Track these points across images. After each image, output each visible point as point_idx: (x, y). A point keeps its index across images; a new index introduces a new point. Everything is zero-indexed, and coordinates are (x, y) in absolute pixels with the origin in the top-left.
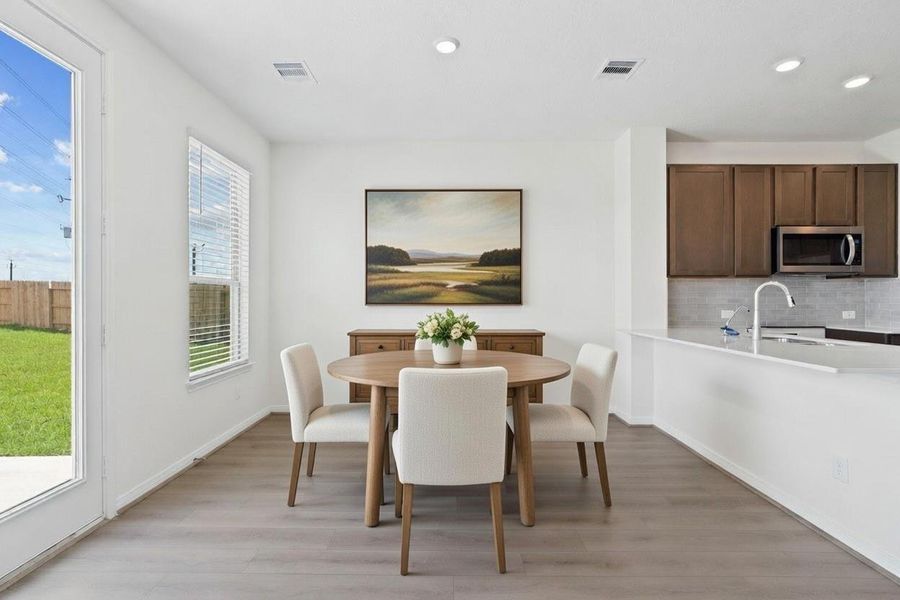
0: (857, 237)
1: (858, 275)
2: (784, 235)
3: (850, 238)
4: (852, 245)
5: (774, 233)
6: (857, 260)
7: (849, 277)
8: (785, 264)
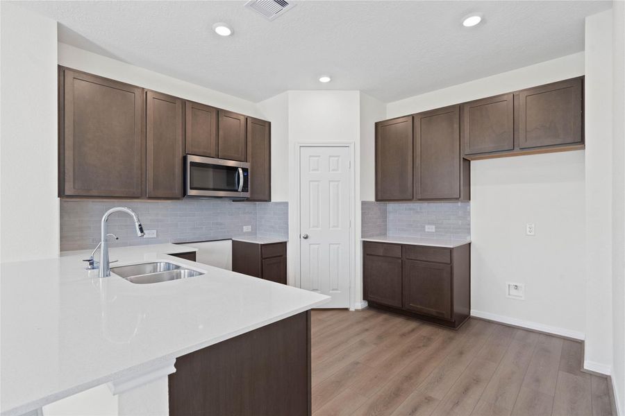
0: (245, 170)
1: (248, 200)
2: (191, 162)
3: (241, 171)
4: (241, 176)
5: (185, 159)
6: (245, 189)
7: (243, 201)
8: (191, 189)
